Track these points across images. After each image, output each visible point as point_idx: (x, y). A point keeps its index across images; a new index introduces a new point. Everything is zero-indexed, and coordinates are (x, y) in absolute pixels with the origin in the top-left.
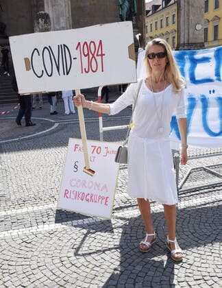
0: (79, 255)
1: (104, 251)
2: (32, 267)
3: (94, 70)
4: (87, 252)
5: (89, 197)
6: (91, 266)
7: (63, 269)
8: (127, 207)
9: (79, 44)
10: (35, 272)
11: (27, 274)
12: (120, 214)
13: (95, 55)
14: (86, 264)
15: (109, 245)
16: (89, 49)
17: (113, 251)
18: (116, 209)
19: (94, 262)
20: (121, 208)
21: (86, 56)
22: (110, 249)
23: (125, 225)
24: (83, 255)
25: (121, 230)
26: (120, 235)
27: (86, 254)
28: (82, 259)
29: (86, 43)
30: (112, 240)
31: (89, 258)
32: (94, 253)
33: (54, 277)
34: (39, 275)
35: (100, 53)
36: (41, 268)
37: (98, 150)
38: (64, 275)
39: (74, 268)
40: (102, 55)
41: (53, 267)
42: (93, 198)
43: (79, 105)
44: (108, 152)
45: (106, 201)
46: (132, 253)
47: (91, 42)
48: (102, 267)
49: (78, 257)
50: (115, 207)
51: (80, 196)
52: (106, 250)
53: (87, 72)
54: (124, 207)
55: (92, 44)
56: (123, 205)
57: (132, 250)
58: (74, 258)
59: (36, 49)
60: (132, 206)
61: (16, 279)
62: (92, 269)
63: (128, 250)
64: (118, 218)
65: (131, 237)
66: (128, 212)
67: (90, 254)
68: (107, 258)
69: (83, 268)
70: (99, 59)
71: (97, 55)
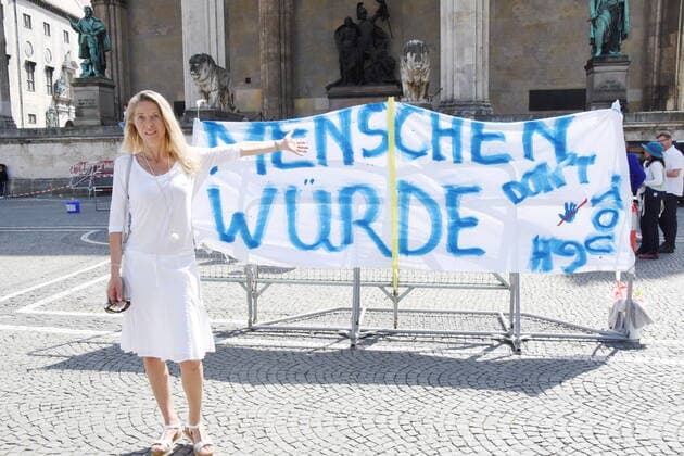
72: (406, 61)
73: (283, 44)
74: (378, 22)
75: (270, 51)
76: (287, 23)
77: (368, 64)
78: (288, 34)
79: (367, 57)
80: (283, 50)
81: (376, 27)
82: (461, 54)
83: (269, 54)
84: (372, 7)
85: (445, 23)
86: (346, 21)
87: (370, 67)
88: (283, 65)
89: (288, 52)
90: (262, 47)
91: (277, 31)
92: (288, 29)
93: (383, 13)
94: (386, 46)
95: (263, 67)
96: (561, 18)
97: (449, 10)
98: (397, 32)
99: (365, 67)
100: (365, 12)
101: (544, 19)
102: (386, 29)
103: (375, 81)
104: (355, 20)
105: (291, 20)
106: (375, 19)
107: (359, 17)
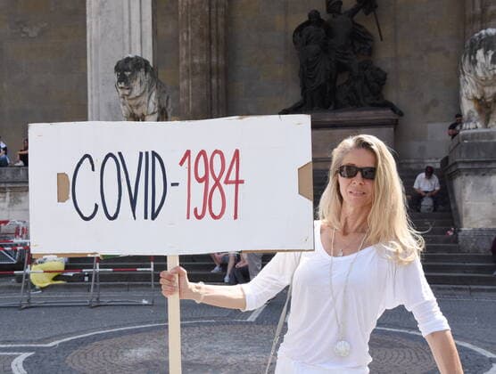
3: (217, 213)
9: (188, 153)
13: (222, 181)
16: (209, 166)
21: (200, 181)
29: (203, 153)
35: (233, 177)
40: (238, 182)
43: (172, 292)
47: (216, 152)
53: (199, 218)
55: (217, 156)
59: (87, 156)
70: (229, 190)
71: (227, 182)
72: (474, 63)
73: (214, 50)
74: (360, 18)
75: (196, 61)
76: (221, 20)
77: (342, 79)
78: (222, 37)
79: (341, 68)
80: (214, 60)
81: (356, 25)
83: (193, 65)
86: (310, 16)
87: (347, 83)
88: (214, 81)
89: (222, 62)
90: (184, 56)
91: (206, 31)
92: (221, 30)
94: (371, 52)
95: (183, 84)
98: (387, 30)
99: (338, 83)
102: (370, 27)
103: (355, 104)
106: (354, 12)
107: (329, 10)
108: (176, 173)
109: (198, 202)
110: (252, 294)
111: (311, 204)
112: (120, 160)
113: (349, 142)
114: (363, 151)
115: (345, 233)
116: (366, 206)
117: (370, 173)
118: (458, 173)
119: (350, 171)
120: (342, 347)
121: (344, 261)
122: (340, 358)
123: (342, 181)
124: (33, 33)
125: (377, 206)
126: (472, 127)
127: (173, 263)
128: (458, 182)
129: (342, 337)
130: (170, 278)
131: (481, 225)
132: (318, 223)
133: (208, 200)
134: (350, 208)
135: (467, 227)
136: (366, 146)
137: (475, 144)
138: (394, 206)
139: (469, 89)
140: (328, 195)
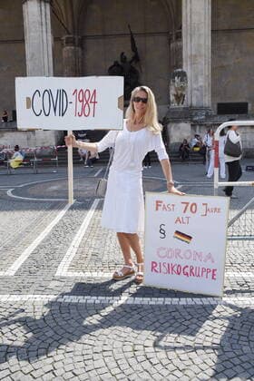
0: (160, 347)
1: (195, 349)
2: (96, 349)
3: (87, 114)
4: (171, 345)
5: (187, 270)
6: (171, 367)
7: (132, 361)
8: (242, 292)
9: (76, 90)
10: (96, 356)
11: (86, 357)
12: (231, 300)
13: (89, 102)
14: (165, 362)
15: (205, 340)
16: (84, 96)
17: (208, 351)
18: (227, 292)
19: (176, 362)
20: (234, 292)
21: (80, 101)
22: (204, 348)
23: (235, 316)
24: (166, 348)
25: (227, 323)
26: (224, 329)
27: (169, 347)
28: (162, 354)
29: (82, 90)
30: (211, 334)
31: (172, 354)
32: (181, 348)
33: (118, 371)
34: (100, 363)
35: (93, 100)
36: (105, 354)
37: (193, 208)
38: (131, 371)
39: (147, 365)
40: (95, 102)
41: (121, 356)
42: (194, 271)
43: (69, 144)
44: (207, 210)
45: (214, 275)
46: (237, 361)
48: (187, 372)
49: (157, 350)
50: (227, 289)
51: (175, 269)
52: (199, 348)
53: (80, 116)
54: (239, 291)
55: (87, 92)
56: (238, 288)
57: (238, 356)
58: (152, 349)
59: (37, 91)
60: (251, 292)
61: (71, 361)
62: (172, 373)
63: (231, 355)
64: (227, 305)
65: (240, 335)
66: (243, 299)
67: (175, 348)
68: (198, 360)
69: (159, 367)
70: (91, 105)
71: (91, 102)
72: (174, 81)
81: (132, 68)
82: (197, 79)
84: (129, 55)
85: (187, 62)
93: (136, 58)
96: (234, 63)
97: (189, 54)
100: (125, 58)
101: (225, 64)
102: (137, 68)
104: (120, 63)
105: (82, 62)
106: (131, 62)
107: (122, 61)
108: (72, 98)
109: (79, 110)
110: (100, 146)
111: (122, 112)
112: (50, 93)
113: (138, 88)
114: (143, 92)
115: (135, 123)
116: (143, 114)
117: (145, 101)
118: (169, 122)
119: (138, 100)
120: (132, 164)
121: (134, 134)
122: (132, 168)
123: (135, 103)
124: (5, 69)
125: (147, 114)
126: (174, 105)
127: (70, 133)
128: (169, 126)
129: (132, 161)
130: (69, 139)
131: (177, 141)
132: (125, 120)
133: (83, 109)
134: (137, 114)
135: (171, 142)
136: (144, 90)
137: (174, 112)
138: (153, 114)
139: (172, 91)
140: (129, 109)
